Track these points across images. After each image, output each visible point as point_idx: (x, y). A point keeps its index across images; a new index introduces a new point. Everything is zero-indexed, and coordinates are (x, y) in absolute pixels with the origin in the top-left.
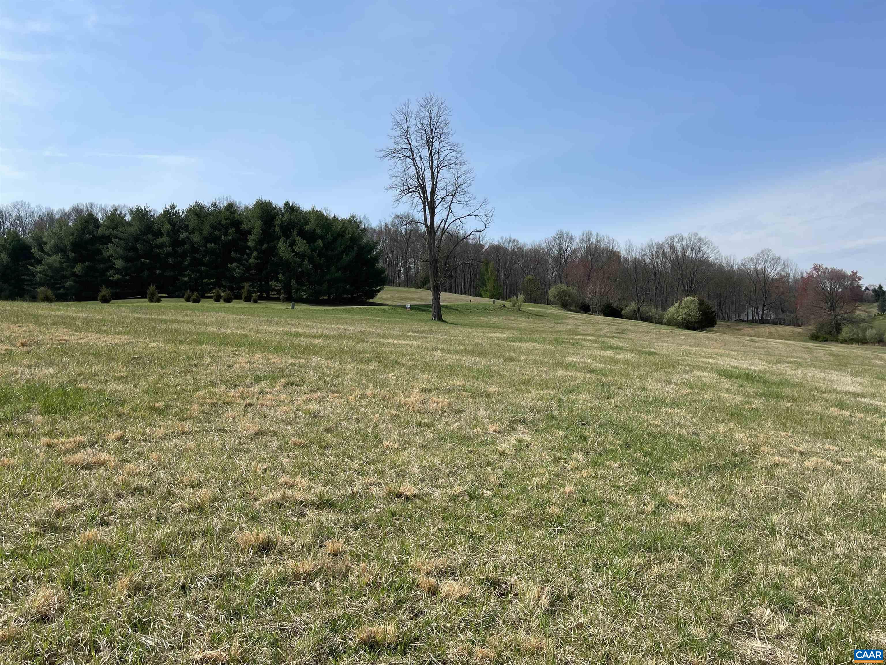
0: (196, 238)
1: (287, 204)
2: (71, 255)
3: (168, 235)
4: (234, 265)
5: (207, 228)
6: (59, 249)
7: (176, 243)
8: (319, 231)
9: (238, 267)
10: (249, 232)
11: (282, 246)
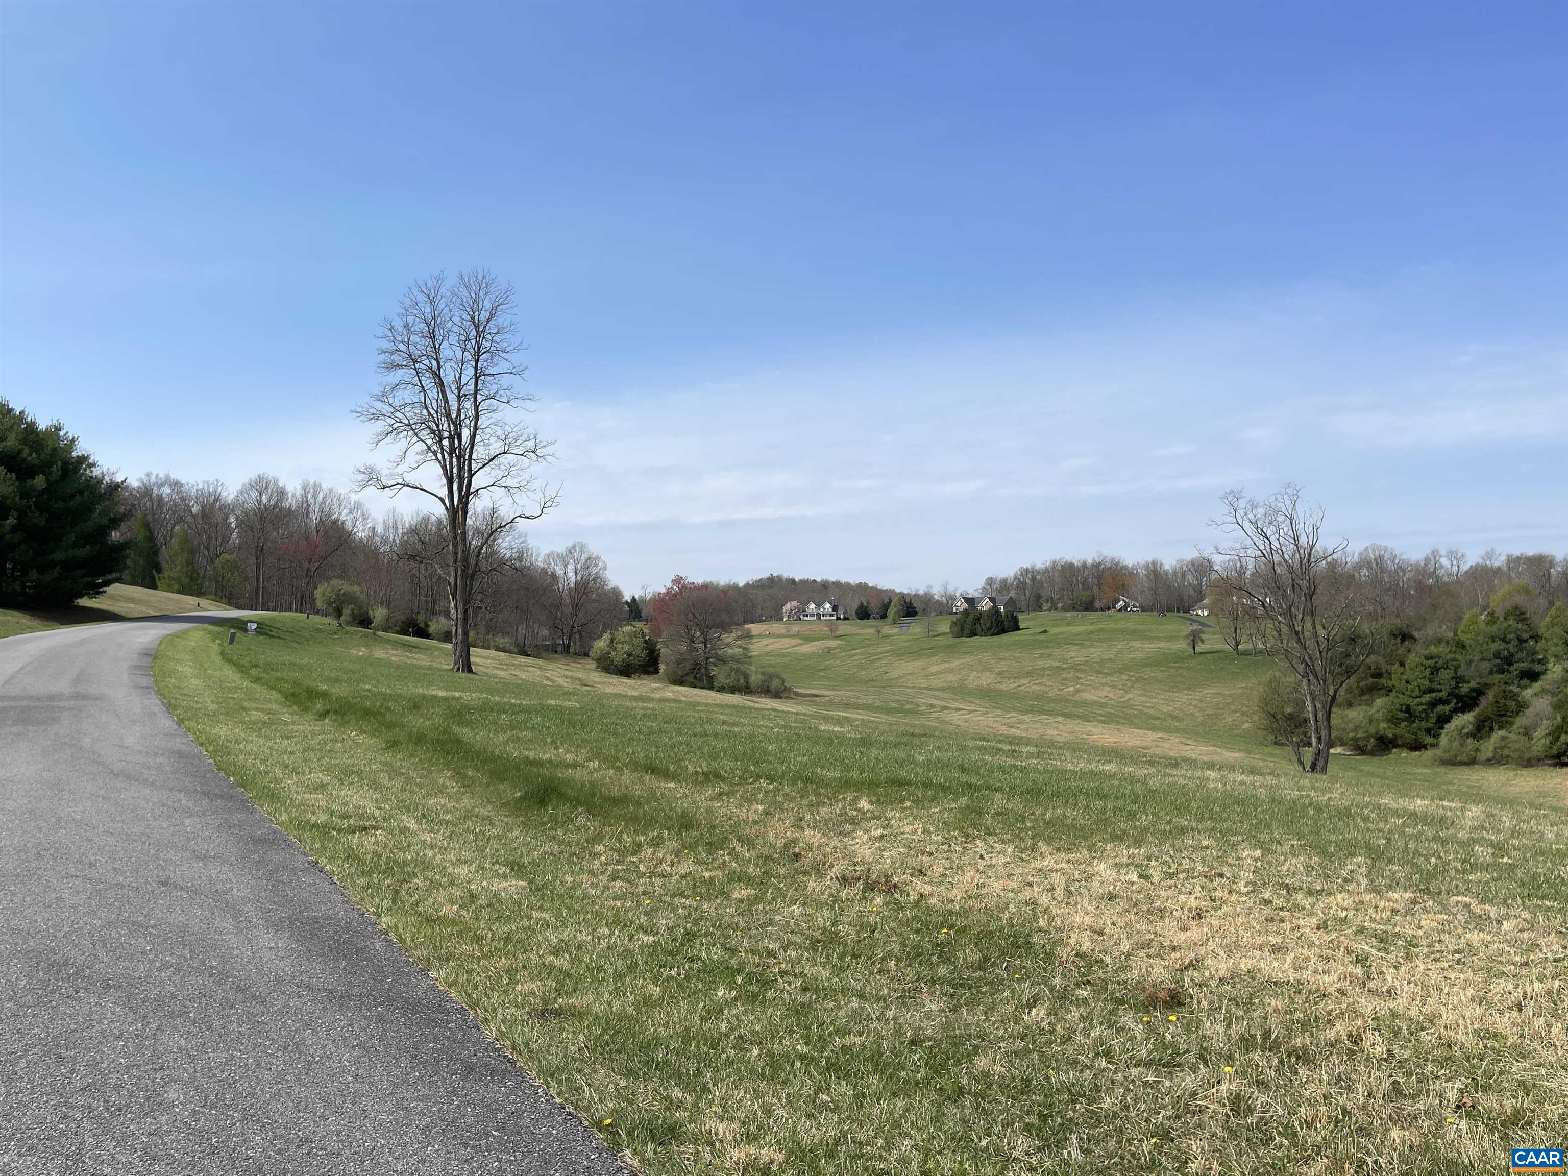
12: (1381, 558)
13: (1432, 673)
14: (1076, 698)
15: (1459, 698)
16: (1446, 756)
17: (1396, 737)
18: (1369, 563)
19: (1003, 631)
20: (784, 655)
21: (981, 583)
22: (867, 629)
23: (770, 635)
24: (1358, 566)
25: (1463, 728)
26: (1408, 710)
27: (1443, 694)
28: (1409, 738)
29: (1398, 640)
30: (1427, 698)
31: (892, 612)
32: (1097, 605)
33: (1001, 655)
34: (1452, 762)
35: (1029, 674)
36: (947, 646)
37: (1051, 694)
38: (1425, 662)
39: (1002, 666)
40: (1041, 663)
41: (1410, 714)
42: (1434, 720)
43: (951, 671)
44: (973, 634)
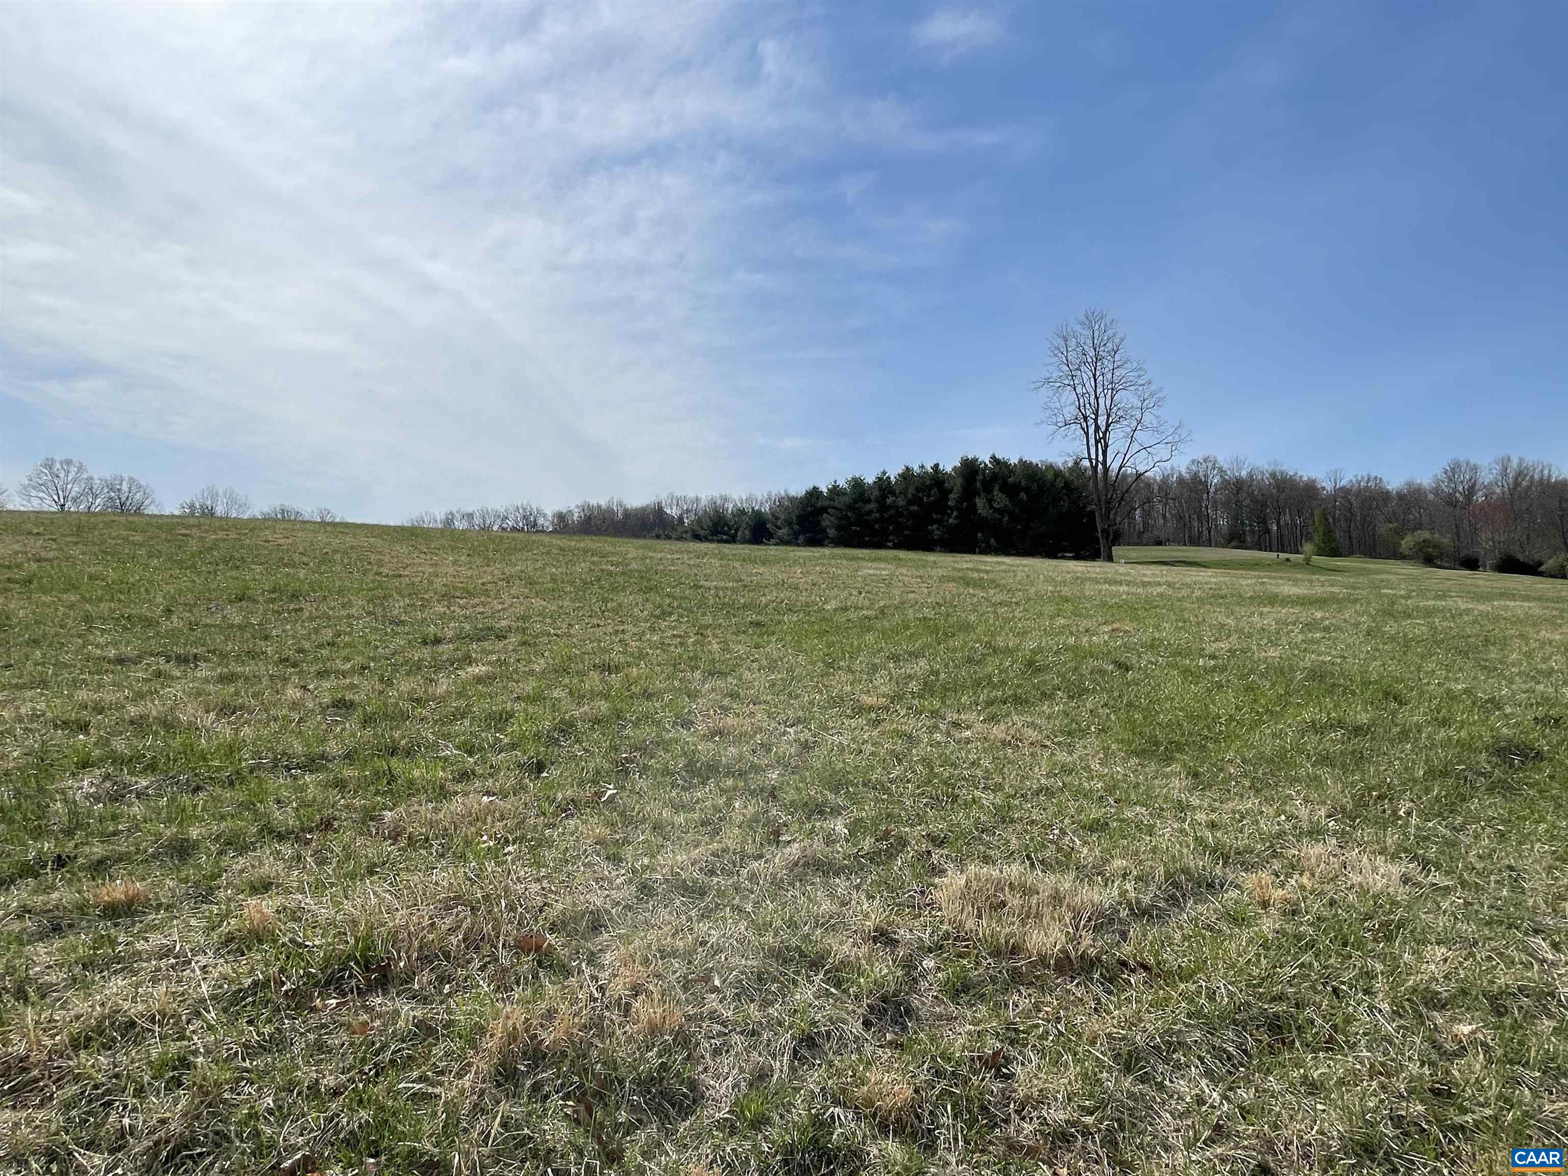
0: (901, 502)
1: (993, 457)
2: (796, 527)
3: (878, 502)
4: (935, 526)
5: (911, 490)
6: (789, 523)
7: (883, 507)
8: (1023, 483)
9: (938, 529)
10: (951, 491)
11: (980, 503)
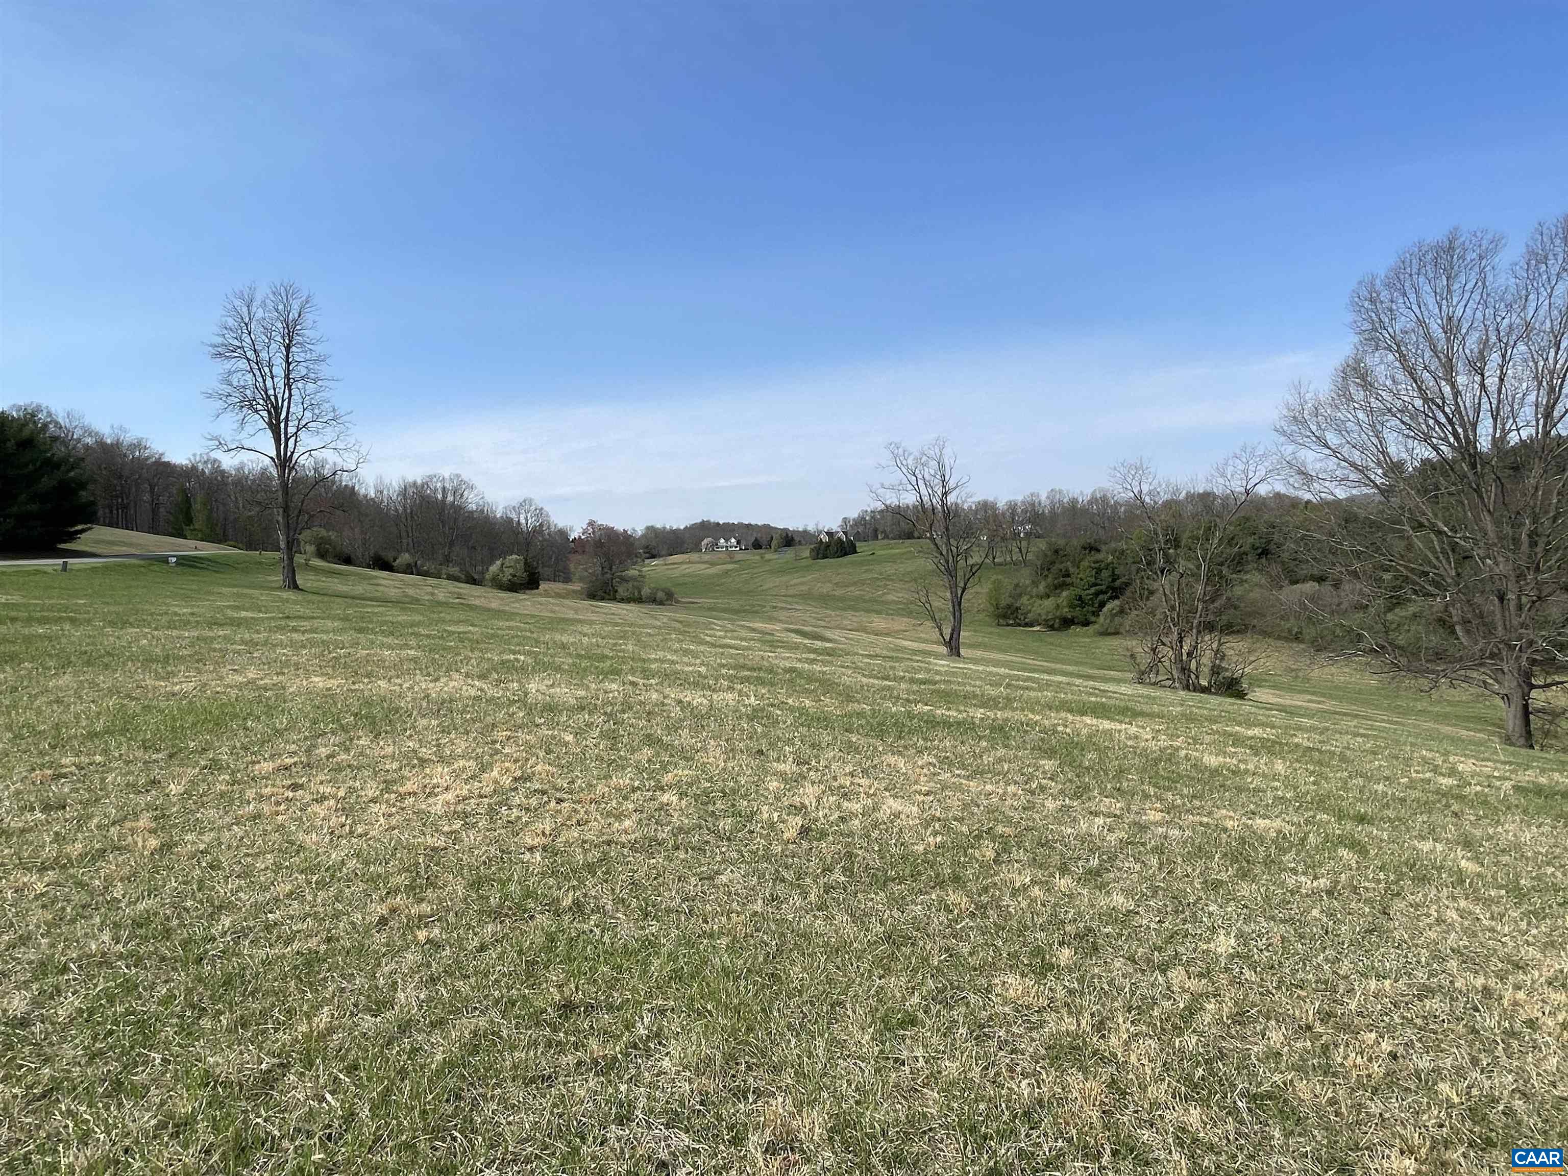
12: (1104, 496)
13: (1097, 573)
14: (883, 599)
15: (1114, 589)
16: (1102, 630)
17: (1073, 618)
18: (1097, 500)
19: (846, 554)
20: (696, 576)
21: (839, 522)
22: (754, 556)
23: (690, 562)
24: (1090, 502)
25: (1113, 609)
26: (1080, 598)
27: (1103, 587)
28: (1082, 618)
29: (1087, 551)
30: (1093, 590)
31: (774, 543)
32: (916, 534)
33: (841, 571)
34: (1105, 633)
35: (855, 584)
36: (807, 566)
37: (867, 598)
38: (1093, 565)
39: (838, 579)
40: (865, 576)
41: (1083, 602)
42: (1097, 605)
43: (802, 584)
44: (825, 557)
